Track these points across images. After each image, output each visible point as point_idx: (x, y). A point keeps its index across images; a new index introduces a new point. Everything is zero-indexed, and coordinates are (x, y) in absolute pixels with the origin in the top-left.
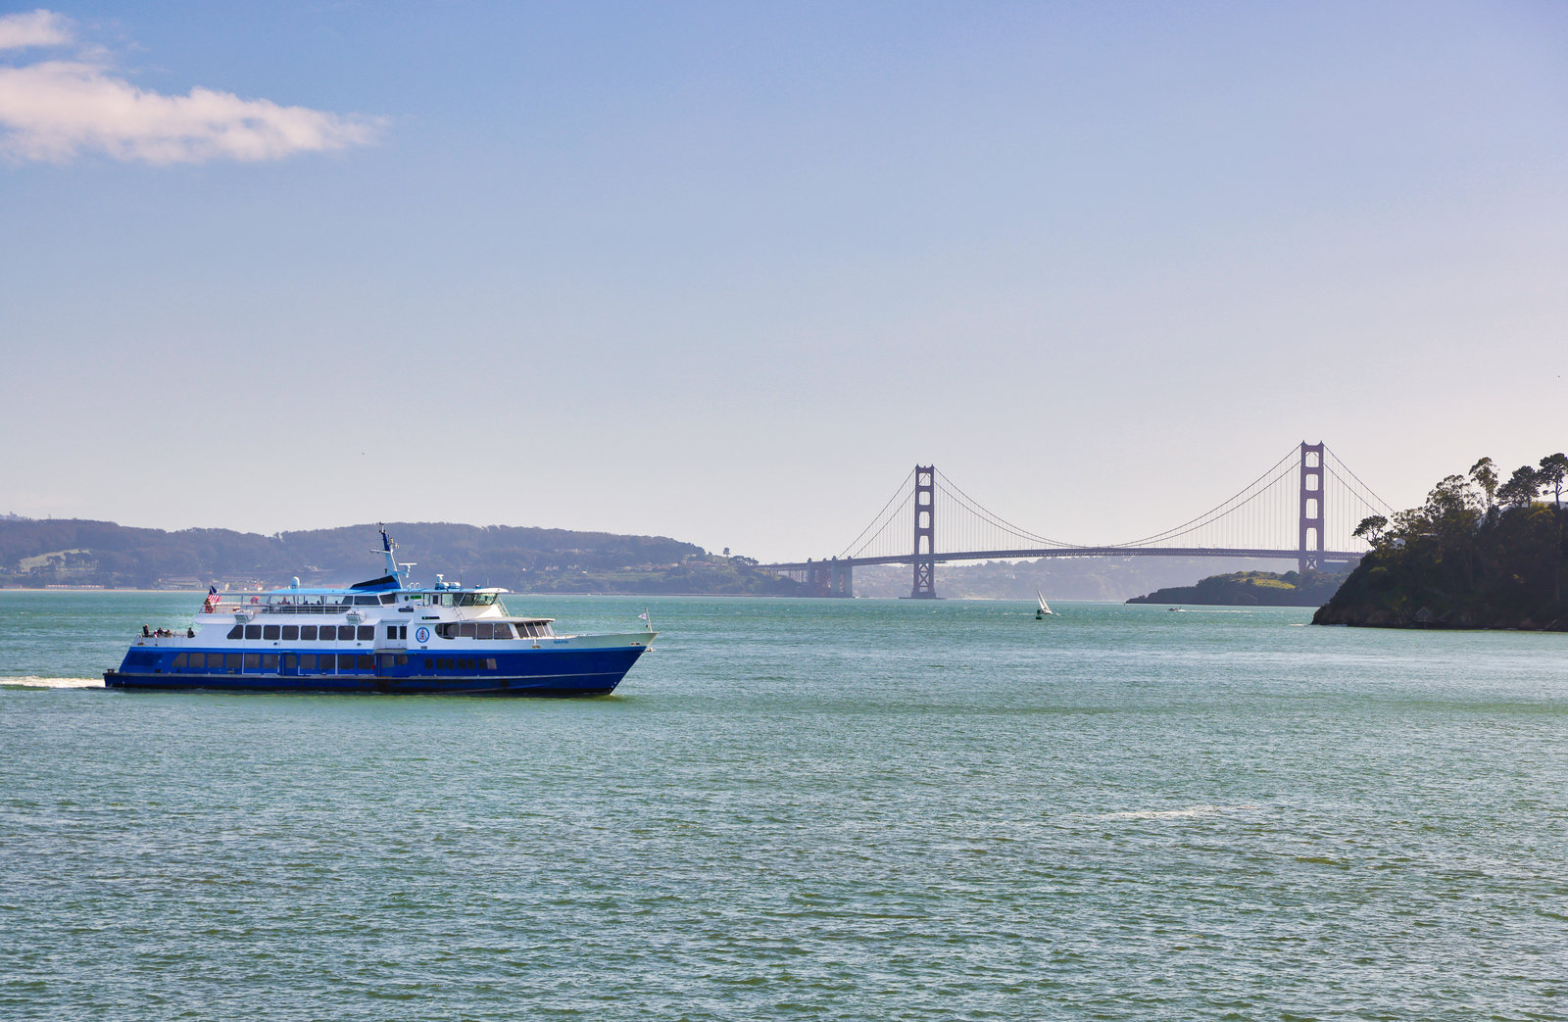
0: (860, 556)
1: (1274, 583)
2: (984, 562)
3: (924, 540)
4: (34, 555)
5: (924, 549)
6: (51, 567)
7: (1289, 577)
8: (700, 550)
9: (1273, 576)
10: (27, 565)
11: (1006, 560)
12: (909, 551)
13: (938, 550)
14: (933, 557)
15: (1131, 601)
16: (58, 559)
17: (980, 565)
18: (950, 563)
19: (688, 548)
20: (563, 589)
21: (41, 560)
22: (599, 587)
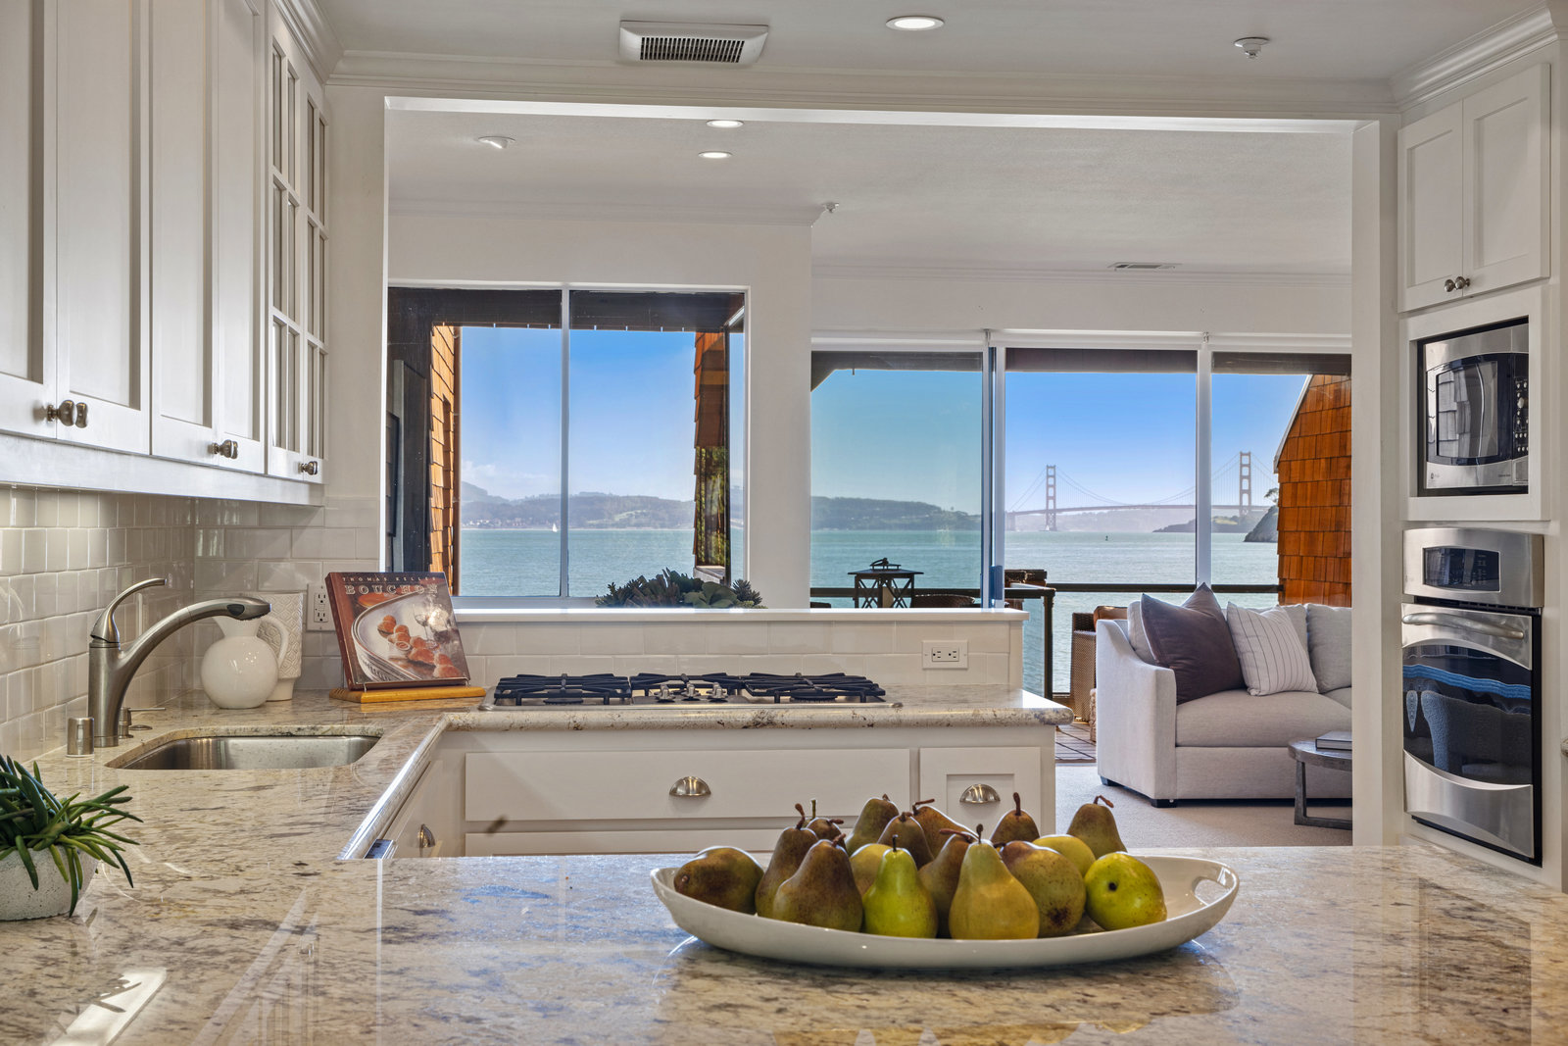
0: (1020, 510)
1: (1227, 522)
2: (1081, 512)
3: (1051, 502)
4: (621, 513)
5: (1051, 507)
6: (628, 519)
7: (1234, 518)
8: (939, 509)
9: (1226, 518)
10: (617, 518)
11: (1092, 511)
12: (1043, 507)
13: (1058, 507)
14: (1055, 511)
15: (1155, 531)
16: (632, 515)
17: (1079, 515)
18: (1064, 513)
19: (932, 507)
20: (872, 528)
21: (624, 515)
22: (890, 527)
